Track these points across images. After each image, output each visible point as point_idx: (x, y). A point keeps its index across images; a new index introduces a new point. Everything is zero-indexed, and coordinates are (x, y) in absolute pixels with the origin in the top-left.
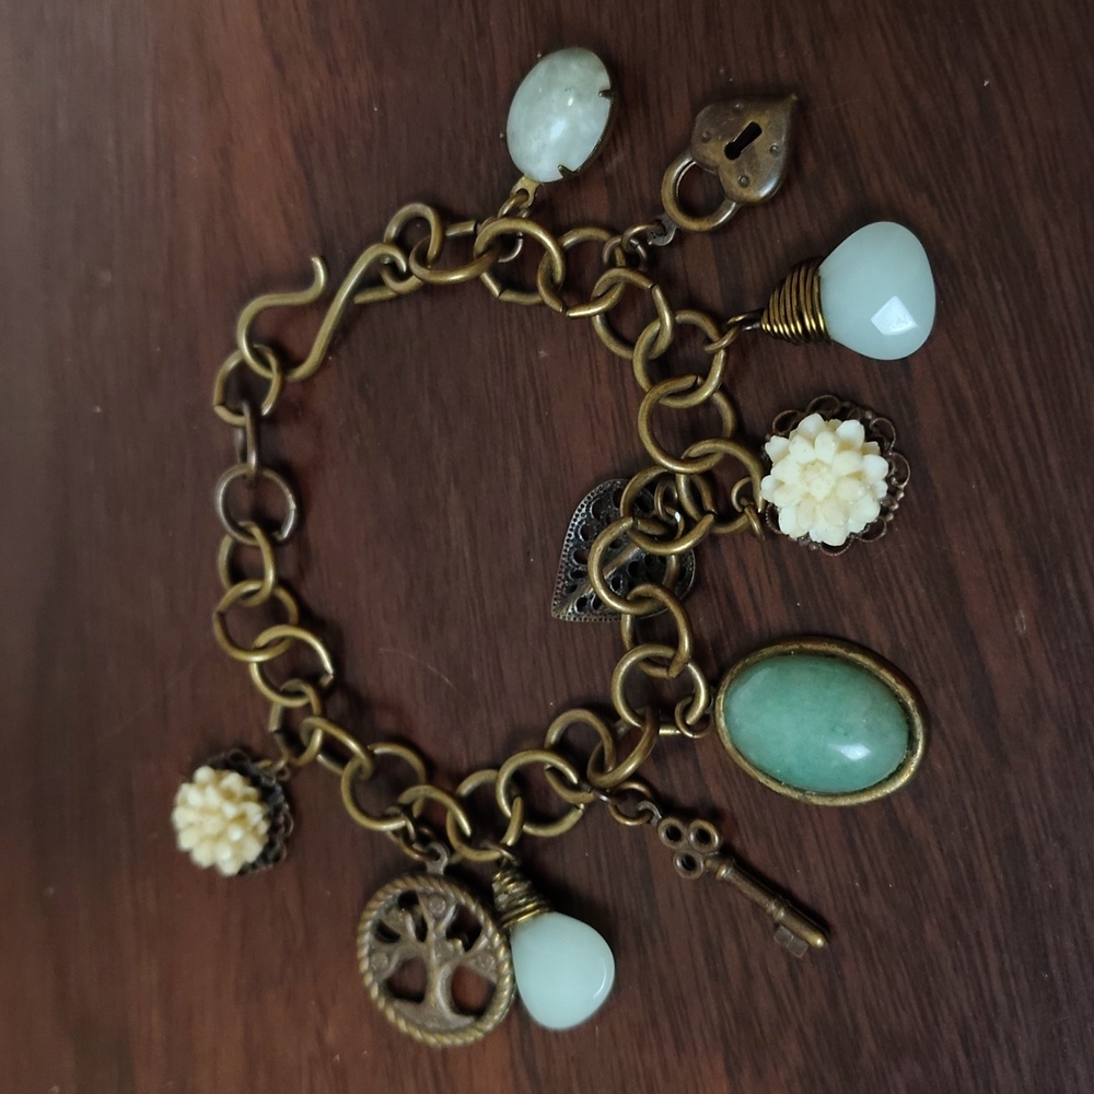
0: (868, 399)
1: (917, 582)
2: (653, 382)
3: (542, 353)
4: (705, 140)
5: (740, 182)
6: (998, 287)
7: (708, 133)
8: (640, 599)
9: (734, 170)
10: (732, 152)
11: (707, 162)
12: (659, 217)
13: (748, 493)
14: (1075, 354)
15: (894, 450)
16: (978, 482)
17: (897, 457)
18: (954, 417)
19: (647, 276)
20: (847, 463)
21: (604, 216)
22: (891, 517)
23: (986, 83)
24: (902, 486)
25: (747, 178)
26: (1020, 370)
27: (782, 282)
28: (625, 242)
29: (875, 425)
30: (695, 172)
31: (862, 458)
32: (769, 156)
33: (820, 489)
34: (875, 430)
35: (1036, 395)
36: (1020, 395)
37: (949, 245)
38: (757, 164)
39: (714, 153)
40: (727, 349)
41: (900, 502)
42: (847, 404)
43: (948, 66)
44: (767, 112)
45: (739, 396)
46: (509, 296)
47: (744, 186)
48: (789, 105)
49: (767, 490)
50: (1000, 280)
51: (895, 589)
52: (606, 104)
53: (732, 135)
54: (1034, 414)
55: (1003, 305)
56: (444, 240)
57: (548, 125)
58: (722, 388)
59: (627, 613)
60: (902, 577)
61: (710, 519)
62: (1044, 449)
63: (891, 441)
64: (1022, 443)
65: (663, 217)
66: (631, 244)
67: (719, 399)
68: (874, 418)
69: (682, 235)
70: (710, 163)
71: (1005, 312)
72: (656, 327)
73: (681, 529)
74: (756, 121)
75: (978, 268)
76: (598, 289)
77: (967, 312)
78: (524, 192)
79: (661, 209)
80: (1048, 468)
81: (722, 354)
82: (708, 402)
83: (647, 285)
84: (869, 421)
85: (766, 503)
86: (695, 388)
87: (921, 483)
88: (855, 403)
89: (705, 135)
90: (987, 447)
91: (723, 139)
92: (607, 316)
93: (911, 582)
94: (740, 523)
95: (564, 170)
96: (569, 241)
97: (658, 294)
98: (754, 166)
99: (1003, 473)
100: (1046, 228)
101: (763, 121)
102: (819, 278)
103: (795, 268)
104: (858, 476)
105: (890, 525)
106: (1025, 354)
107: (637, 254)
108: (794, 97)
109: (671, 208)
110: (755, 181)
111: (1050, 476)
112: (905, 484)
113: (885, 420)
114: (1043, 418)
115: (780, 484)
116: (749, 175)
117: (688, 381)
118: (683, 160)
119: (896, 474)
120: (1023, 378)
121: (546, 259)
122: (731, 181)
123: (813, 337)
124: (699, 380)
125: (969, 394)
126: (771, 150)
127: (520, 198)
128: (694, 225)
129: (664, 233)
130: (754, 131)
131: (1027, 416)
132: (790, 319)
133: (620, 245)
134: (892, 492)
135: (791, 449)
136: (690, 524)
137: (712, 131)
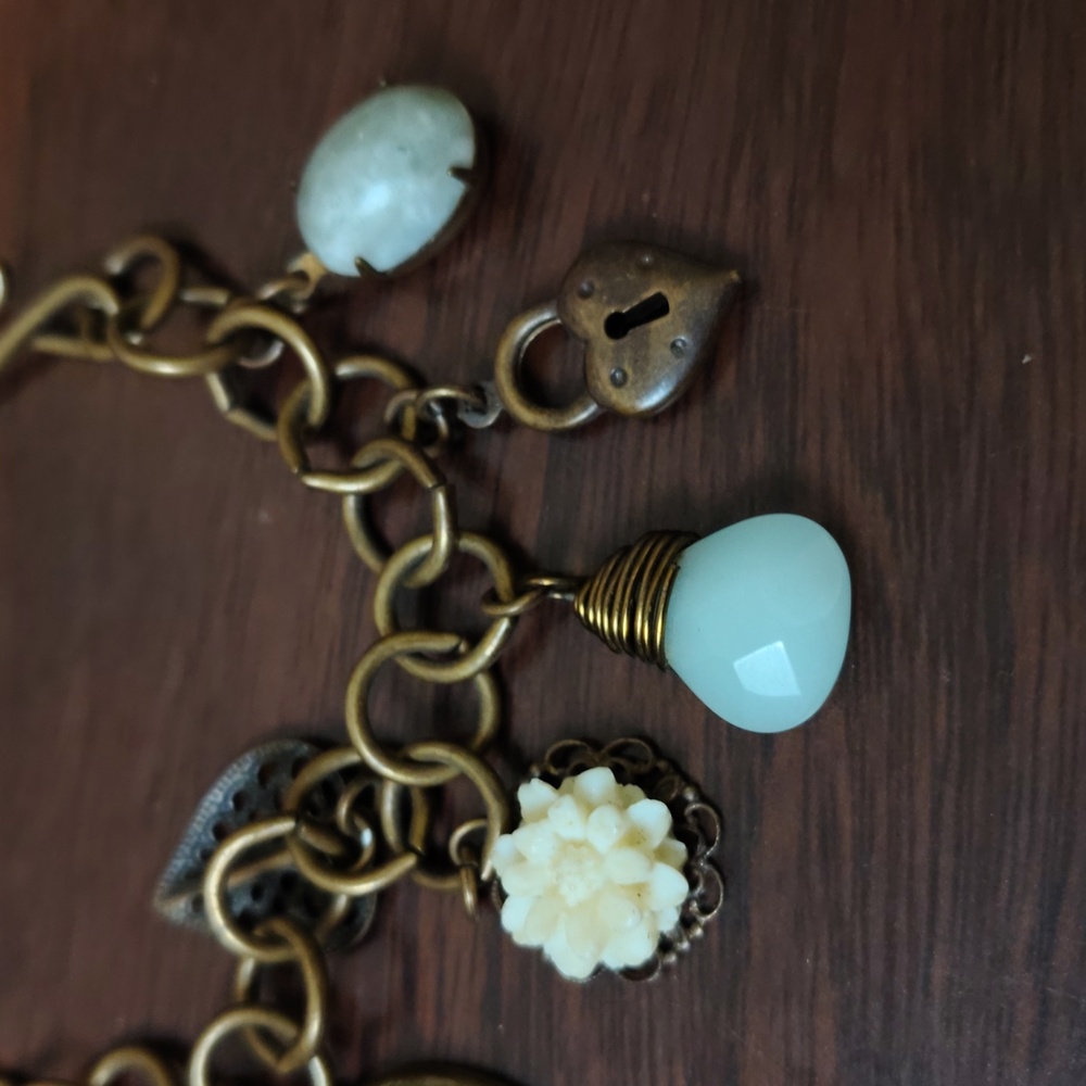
0: (697, 770)
1: (679, 1069)
2: (396, 627)
3: (264, 517)
4: (585, 295)
5: (613, 378)
6: (944, 677)
7: (591, 286)
8: (272, 941)
9: (610, 354)
10: (617, 326)
11: (576, 329)
12: (484, 384)
13: (476, 847)
14: (1024, 823)
15: (711, 860)
16: (816, 958)
17: (709, 872)
18: (815, 844)
19: (433, 466)
20: (628, 866)
21: (409, 351)
22: (672, 959)
23: (1027, 359)
24: (703, 919)
25: (625, 375)
26: (935, 814)
27: (626, 550)
28: (420, 404)
29: (695, 813)
30: (556, 335)
31: (651, 867)
32: (667, 352)
33: (575, 891)
34: (691, 820)
35: (946, 861)
36: (922, 854)
37: (892, 586)
38: (646, 359)
39: (590, 318)
40: (515, 619)
41: (693, 942)
42: (662, 765)
43: (979, 310)
44: (687, 285)
45: (516, 687)
46: (241, 418)
47: (618, 384)
48: (722, 286)
49: (501, 853)
50: (950, 665)
51: (645, 1063)
52: (456, 189)
53: (623, 301)
54: (934, 890)
55: (942, 707)
56: (175, 302)
57: (358, 193)
58: (495, 669)
59: (249, 959)
60: (660, 1051)
61: (409, 862)
62: (930, 948)
63: (709, 844)
64: (901, 925)
65: (488, 386)
66: (429, 409)
67: (484, 686)
68: (695, 802)
69: (507, 423)
70: (579, 331)
71: (942, 720)
72: (424, 546)
73: (367, 856)
74: (665, 292)
75: (924, 636)
76: (362, 459)
77: (885, 695)
78: (302, 276)
79: (489, 371)
80: (928, 979)
81: (504, 625)
82: (468, 682)
83: (428, 482)
84: (687, 803)
85: (494, 875)
86: (452, 657)
87: (735, 925)
88: (677, 767)
89: (585, 287)
90: (847, 910)
91: (609, 303)
92: (367, 502)
93: (670, 1063)
94: (450, 884)
95: (363, 265)
96: (345, 370)
97: (441, 501)
98: (641, 362)
99: (859, 959)
100: (1045, 618)
101: (676, 297)
102: (679, 568)
103: (652, 536)
104: (639, 891)
105: (667, 970)
106: (950, 792)
107: (434, 426)
108: (734, 276)
109: (503, 375)
110: (635, 383)
111: (928, 994)
112: (709, 917)
113: (711, 811)
114: (944, 901)
115: (520, 858)
116: (629, 371)
117: (445, 643)
118: (542, 312)
119: (702, 898)
120: (935, 829)
121: (303, 387)
122: (603, 372)
123: (641, 651)
124: (463, 648)
125: (847, 821)
126: (673, 345)
127: (292, 283)
128: (526, 415)
129: (482, 410)
130: (657, 307)
131: (922, 889)
132: (616, 606)
133: (413, 404)
134: (686, 922)
135: (552, 813)
136: (382, 856)
137: (598, 285)
